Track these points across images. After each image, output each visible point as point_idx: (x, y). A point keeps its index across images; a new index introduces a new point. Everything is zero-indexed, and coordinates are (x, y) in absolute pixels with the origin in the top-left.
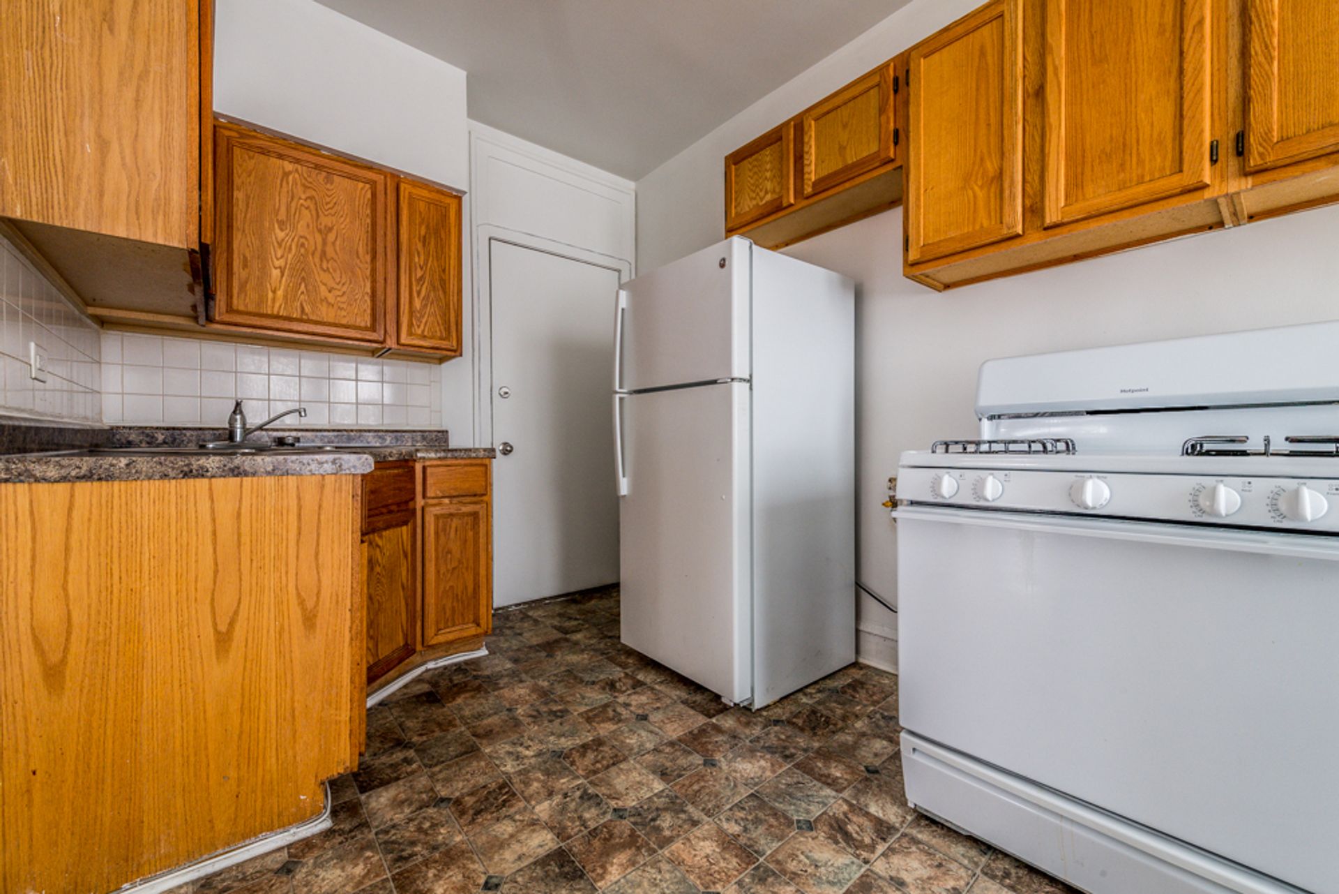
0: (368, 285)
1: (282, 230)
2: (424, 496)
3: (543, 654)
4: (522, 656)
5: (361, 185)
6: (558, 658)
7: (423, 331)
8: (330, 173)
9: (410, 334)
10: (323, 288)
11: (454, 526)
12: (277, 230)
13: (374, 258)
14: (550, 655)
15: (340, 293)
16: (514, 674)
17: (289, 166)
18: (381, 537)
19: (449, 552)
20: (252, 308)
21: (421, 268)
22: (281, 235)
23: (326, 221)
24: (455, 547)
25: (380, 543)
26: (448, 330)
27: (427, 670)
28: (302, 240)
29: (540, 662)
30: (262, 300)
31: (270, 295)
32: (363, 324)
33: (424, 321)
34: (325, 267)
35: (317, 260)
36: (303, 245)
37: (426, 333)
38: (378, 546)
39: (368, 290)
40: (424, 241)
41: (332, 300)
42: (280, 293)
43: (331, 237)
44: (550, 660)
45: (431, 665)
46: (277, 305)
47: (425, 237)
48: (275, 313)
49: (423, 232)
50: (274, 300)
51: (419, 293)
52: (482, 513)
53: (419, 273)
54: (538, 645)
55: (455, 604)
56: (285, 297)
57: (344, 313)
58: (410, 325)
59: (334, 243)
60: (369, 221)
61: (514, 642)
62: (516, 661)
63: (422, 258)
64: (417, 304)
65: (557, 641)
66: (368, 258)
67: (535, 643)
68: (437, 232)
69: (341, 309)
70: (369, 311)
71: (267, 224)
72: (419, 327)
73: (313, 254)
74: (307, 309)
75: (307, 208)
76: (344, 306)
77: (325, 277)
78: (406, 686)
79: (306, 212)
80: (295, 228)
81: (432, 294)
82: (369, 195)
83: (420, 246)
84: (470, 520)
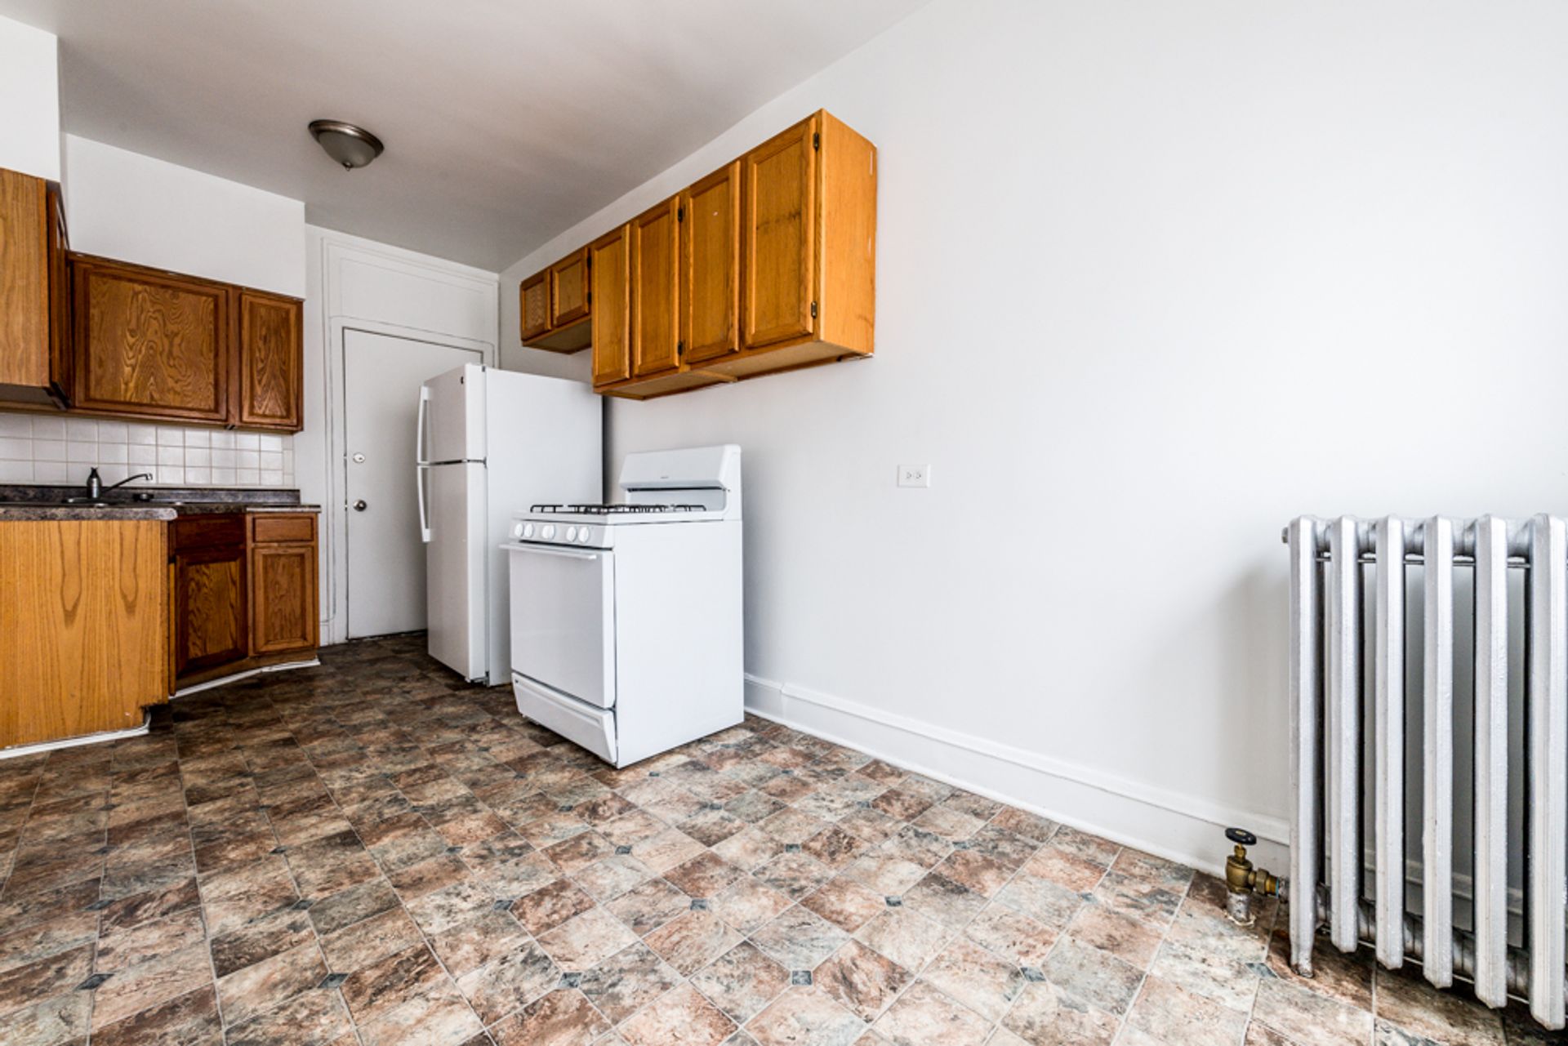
0: (212, 377)
1: (132, 336)
2: (254, 540)
4: (347, 666)
5: (204, 298)
6: (377, 666)
7: (264, 411)
8: (176, 289)
9: (252, 413)
10: (170, 380)
11: (281, 563)
12: (129, 337)
13: (216, 355)
15: (186, 384)
16: (331, 674)
17: (138, 287)
18: (207, 567)
19: (277, 583)
20: (106, 397)
21: (263, 361)
22: (131, 340)
23: (171, 327)
24: (283, 580)
26: (288, 410)
27: (262, 673)
28: (151, 344)
29: (359, 668)
30: (116, 390)
31: (123, 386)
32: (206, 407)
33: (265, 403)
34: (171, 363)
35: (165, 358)
36: (151, 347)
37: (267, 413)
38: (204, 573)
39: (212, 380)
40: (265, 340)
41: (178, 389)
42: (132, 385)
43: (177, 340)
44: (369, 667)
45: (265, 669)
46: (129, 394)
47: (265, 337)
48: (128, 399)
49: (264, 333)
50: (126, 390)
51: (260, 382)
52: (308, 555)
53: (260, 365)
55: (282, 623)
56: (136, 387)
57: (188, 399)
58: (252, 407)
59: (179, 345)
60: (212, 326)
61: (349, 658)
62: (340, 668)
63: (263, 353)
64: (259, 390)
66: (212, 355)
67: (366, 659)
68: (277, 332)
69: (187, 396)
70: (212, 397)
71: (119, 333)
72: (260, 408)
73: (161, 354)
74: (156, 396)
75: (155, 319)
76: (189, 393)
77: (172, 371)
78: (239, 680)
79: (155, 322)
80: (144, 334)
81: (273, 382)
82: (212, 305)
83: (261, 344)
84: (297, 559)
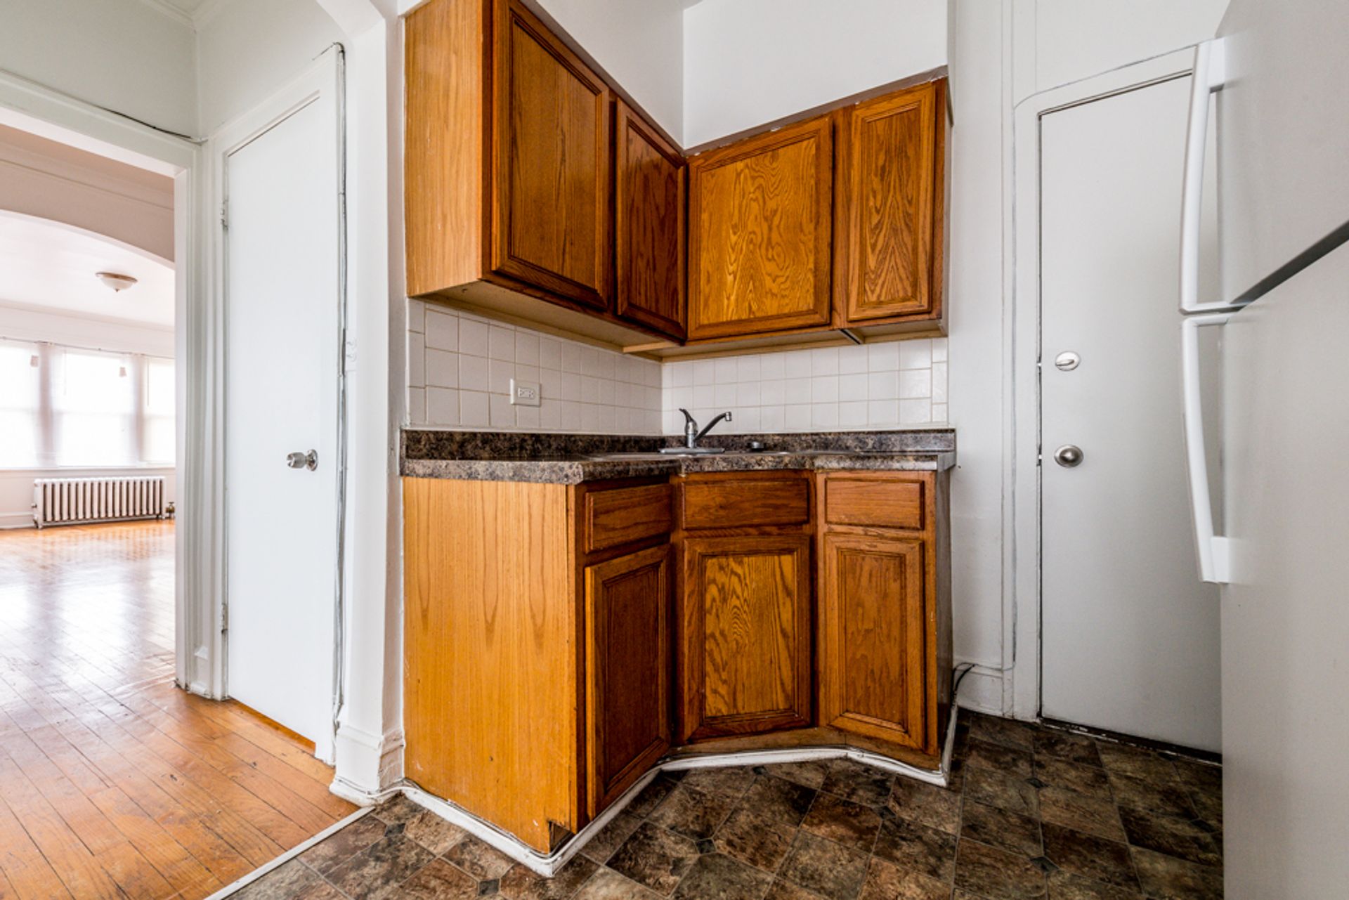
0: (812, 259)
1: (735, 233)
2: (827, 522)
3: (1036, 851)
4: (992, 826)
5: (804, 143)
6: (1055, 880)
7: (879, 296)
8: (775, 149)
9: (861, 304)
10: (768, 281)
11: (866, 568)
12: (732, 236)
14: (1043, 864)
15: (783, 279)
16: (940, 850)
17: (741, 165)
18: (741, 563)
19: (860, 604)
20: (712, 321)
21: (878, 211)
22: (734, 238)
23: (771, 205)
24: (870, 600)
25: (739, 570)
26: (915, 285)
27: (846, 759)
28: (752, 236)
29: (1009, 862)
30: (720, 310)
31: (726, 302)
32: (805, 308)
33: (880, 282)
34: (770, 257)
35: (763, 251)
36: (751, 241)
37: (882, 298)
38: (733, 573)
39: (811, 266)
40: (883, 173)
41: (775, 291)
42: (733, 298)
43: (776, 220)
44: (1034, 870)
45: (853, 754)
46: (731, 311)
47: (883, 168)
48: (729, 318)
49: (881, 163)
50: (728, 307)
51: (874, 247)
52: (912, 559)
53: (875, 219)
54: (1044, 826)
55: (869, 683)
56: (737, 300)
57: (787, 301)
58: (862, 292)
59: (778, 226)
60: (813, 182)
61: (1012, 792)
62: (972, 827)
63: (879, 198)
64: (872, 262)
65: (1095, 844)
66: (812, 226)
67: (1046, 818)
69: (783, 297)
70: (812, 291)
71: (724, 234)
72: (873, 292)
73: (760, 247)
74: (754, 307)
75: (756, 199)
76: (786, 293)
77: (770, 267)
78: (801, 764)
79: (754, 205)
80: (745, 226)
81: (892, 242)
82: (813, 151)
83: (876, 183)
84: (892, 565)
